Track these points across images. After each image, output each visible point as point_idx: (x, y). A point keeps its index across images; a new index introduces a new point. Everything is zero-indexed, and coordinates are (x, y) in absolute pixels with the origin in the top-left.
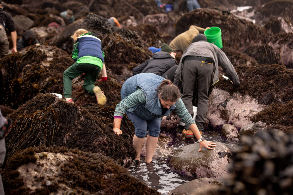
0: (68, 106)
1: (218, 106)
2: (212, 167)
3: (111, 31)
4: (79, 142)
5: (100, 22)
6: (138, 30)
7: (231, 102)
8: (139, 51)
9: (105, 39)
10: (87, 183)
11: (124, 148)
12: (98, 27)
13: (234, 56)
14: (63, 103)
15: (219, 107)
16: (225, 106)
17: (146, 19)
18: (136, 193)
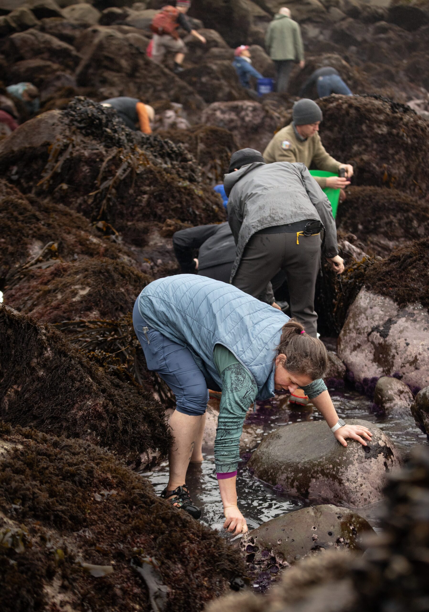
0: (17, 321)
1: (369, 334)
2: (348, 480)
3: (126, 141)
4: (39, 408)
5: (100, 120)
6: (191, 139)
7: (400, 326)
8: (190, 193)
9: (110, 160)
10: (54, 511)
11: (144, 427)
12: (94, 130)
13: (413, 214)
14: (4, 316)
15: (371, 335)
16: (384, 335)
17: (210, 112)
18: (167, 539)
